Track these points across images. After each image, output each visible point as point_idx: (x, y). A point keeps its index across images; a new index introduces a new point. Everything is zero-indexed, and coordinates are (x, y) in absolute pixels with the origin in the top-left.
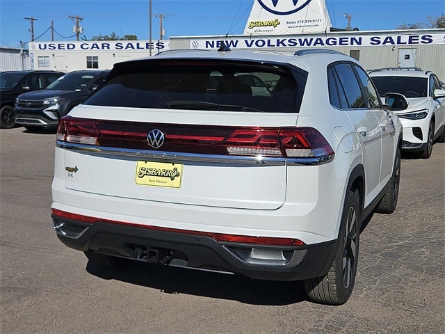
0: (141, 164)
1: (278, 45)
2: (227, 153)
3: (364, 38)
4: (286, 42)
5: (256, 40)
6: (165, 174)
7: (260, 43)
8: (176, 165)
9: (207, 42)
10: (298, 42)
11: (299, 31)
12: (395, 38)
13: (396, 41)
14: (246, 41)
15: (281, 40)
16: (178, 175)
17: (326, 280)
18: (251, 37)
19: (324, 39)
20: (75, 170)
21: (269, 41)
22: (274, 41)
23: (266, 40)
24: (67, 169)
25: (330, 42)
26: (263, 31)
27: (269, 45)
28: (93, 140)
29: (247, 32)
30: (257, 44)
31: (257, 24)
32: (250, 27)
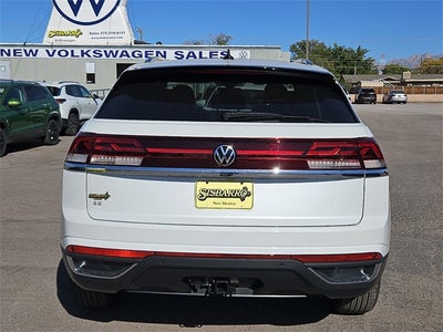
0: (202, 185)
1: (82, 56)
2: (307, 168)
3: (168, 51)
4: (91, 53)
5: (58, 50)
6: (234, 195)
7: (63, 53)
8: (245, 184)
9: (2, 50)
10: (103, 53)
11: (103, 42)
12: (197, 53)
13: (198, 56)
14: (47, 51)
15: (85, 51)
16: (249, 194)
18: (52, 46)
19: (130, 51)
20: (107, 196)
21: (72, 51)
22: (77, 52)
23: (69, 50)
24: (91, 196)
25: (136, 54)
26: (65, 40)
27: (73, 55)
28: (136, 161)
29: (47, 41)
30: (59, 53)
31: (57, 34)
32: (50, 36)
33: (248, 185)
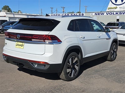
1: (116, 14)
4: (119, 13)
6: (21, 45)
7: (111, 14)
9: (95, 14)
10: (122, 13)
11: (123, 10)
14: (107, 13)
15: (117, 12)
17: (62, 74)
22: (115, 13)
23: (112, 13)
26: (112, 10)
27: (113, 14)
30: (110, 14)
31: (110, 8)
32: (108, 9)
33: (23, 43)
